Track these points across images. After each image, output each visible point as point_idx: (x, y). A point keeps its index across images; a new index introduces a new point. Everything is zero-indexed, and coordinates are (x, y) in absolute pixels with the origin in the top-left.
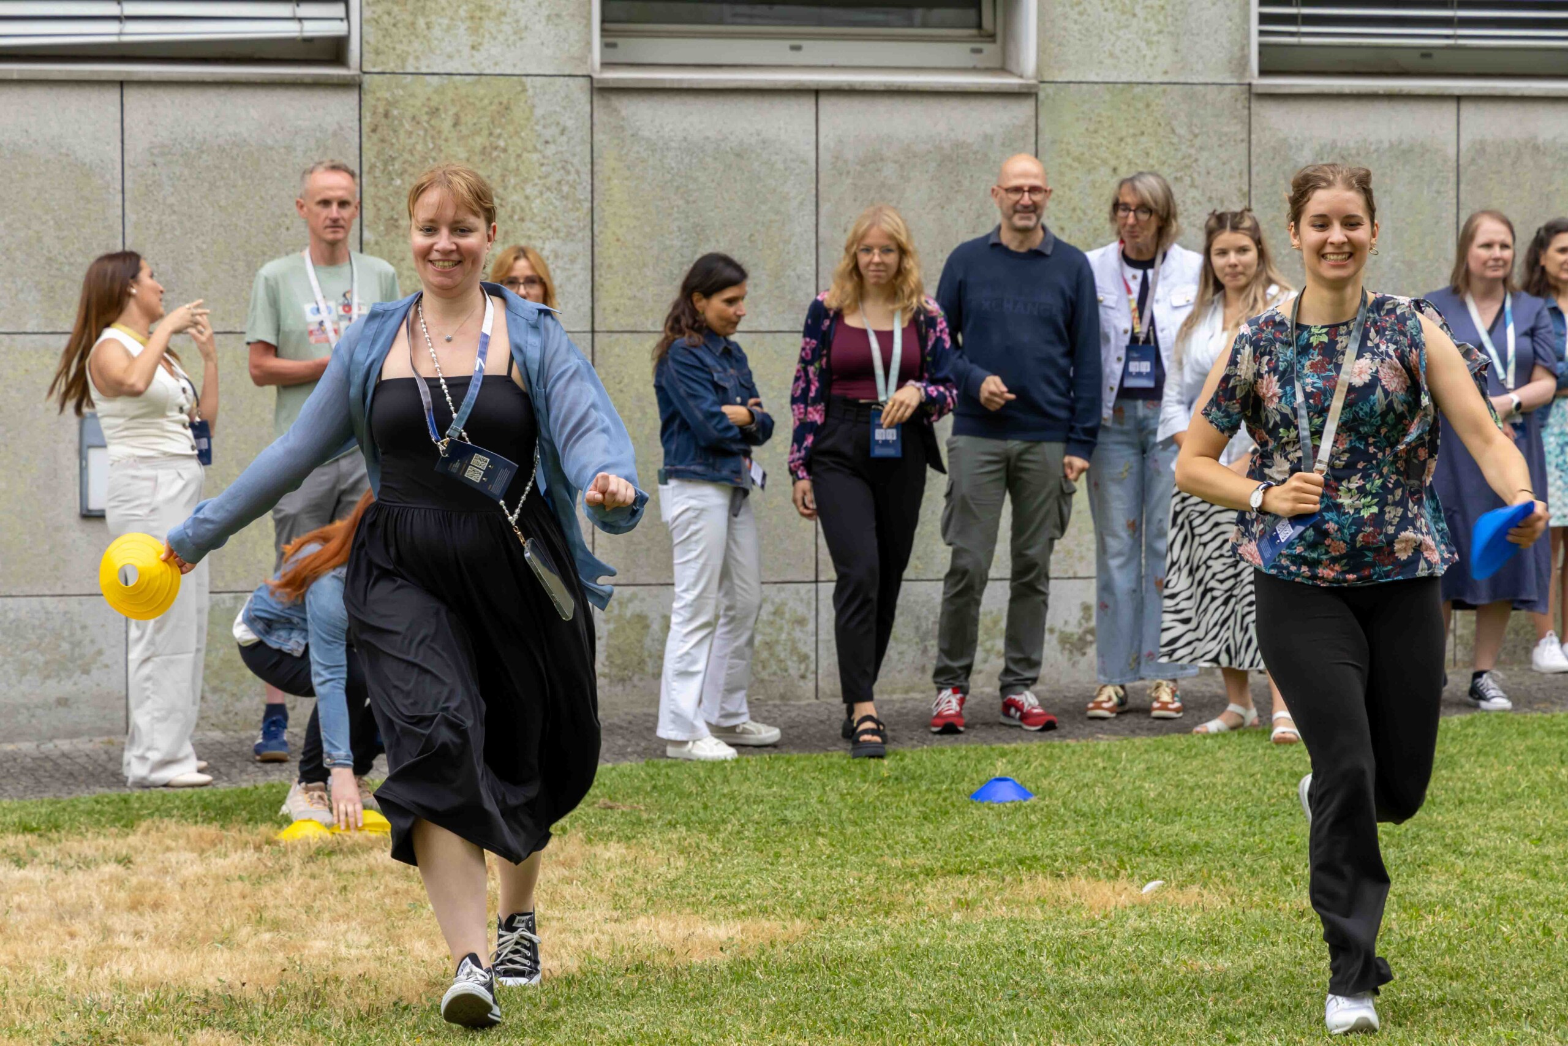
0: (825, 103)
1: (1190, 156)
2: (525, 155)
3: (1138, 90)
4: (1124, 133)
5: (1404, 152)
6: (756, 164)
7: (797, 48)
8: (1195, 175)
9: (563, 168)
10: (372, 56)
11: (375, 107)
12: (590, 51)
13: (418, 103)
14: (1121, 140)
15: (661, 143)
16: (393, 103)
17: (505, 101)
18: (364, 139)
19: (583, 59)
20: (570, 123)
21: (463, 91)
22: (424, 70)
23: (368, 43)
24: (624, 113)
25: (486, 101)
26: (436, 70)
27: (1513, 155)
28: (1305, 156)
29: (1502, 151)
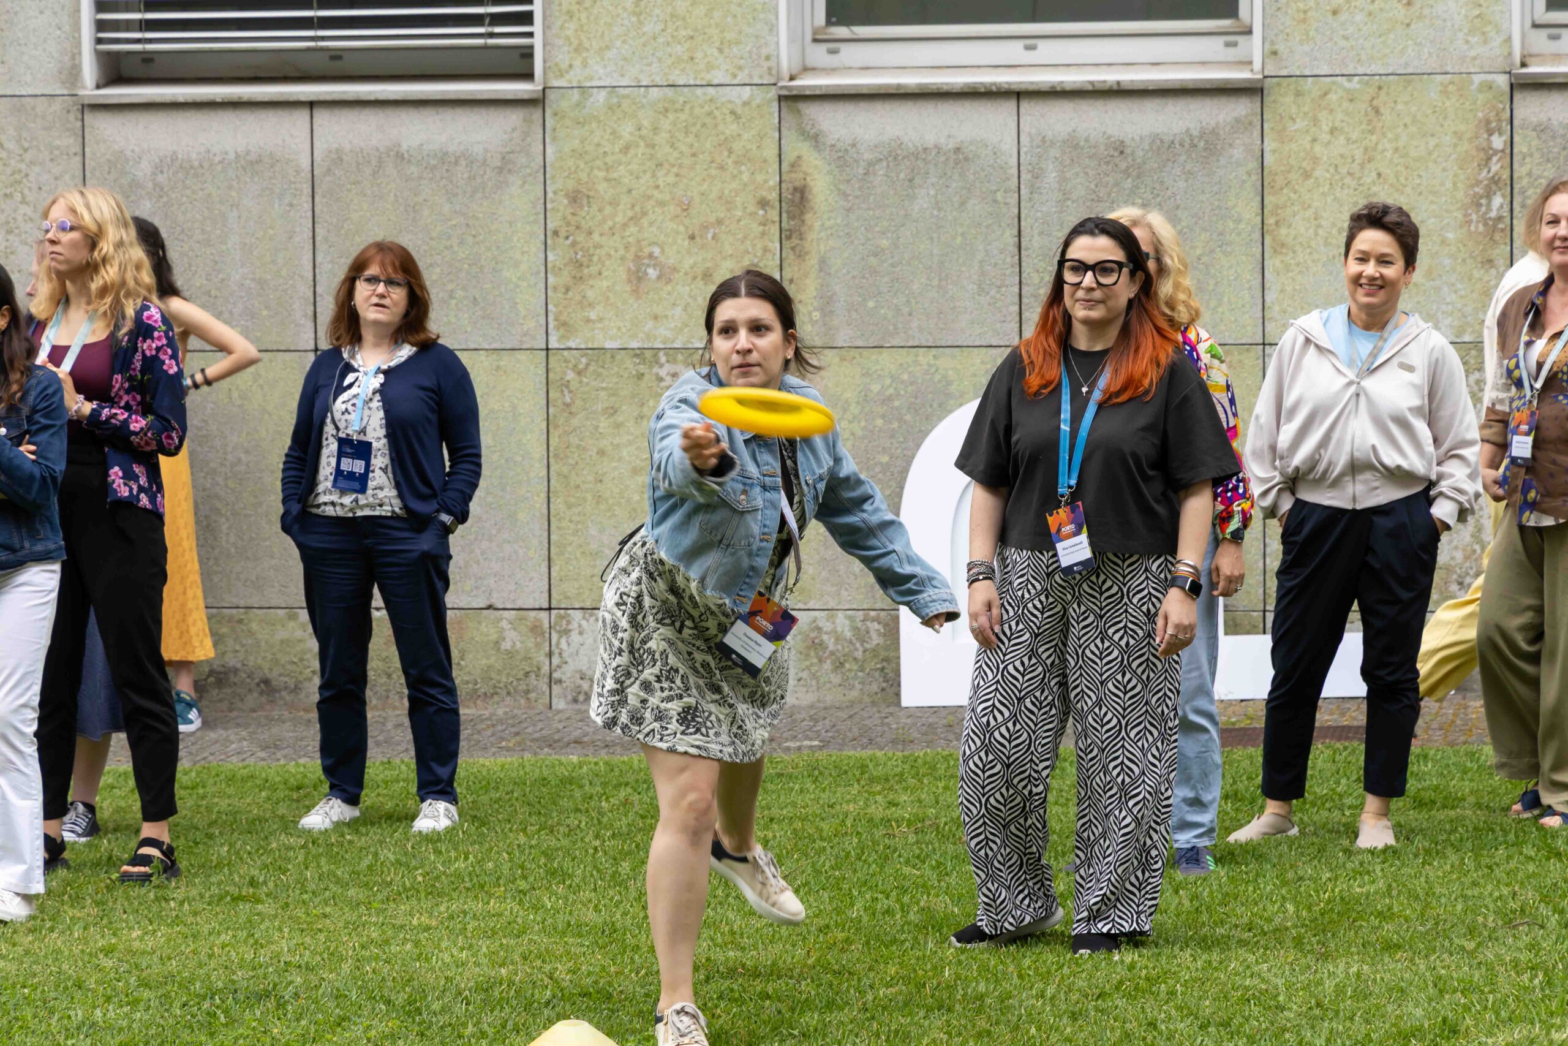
27: (374, 163)
28: (143, 171)
29: (361, 160)
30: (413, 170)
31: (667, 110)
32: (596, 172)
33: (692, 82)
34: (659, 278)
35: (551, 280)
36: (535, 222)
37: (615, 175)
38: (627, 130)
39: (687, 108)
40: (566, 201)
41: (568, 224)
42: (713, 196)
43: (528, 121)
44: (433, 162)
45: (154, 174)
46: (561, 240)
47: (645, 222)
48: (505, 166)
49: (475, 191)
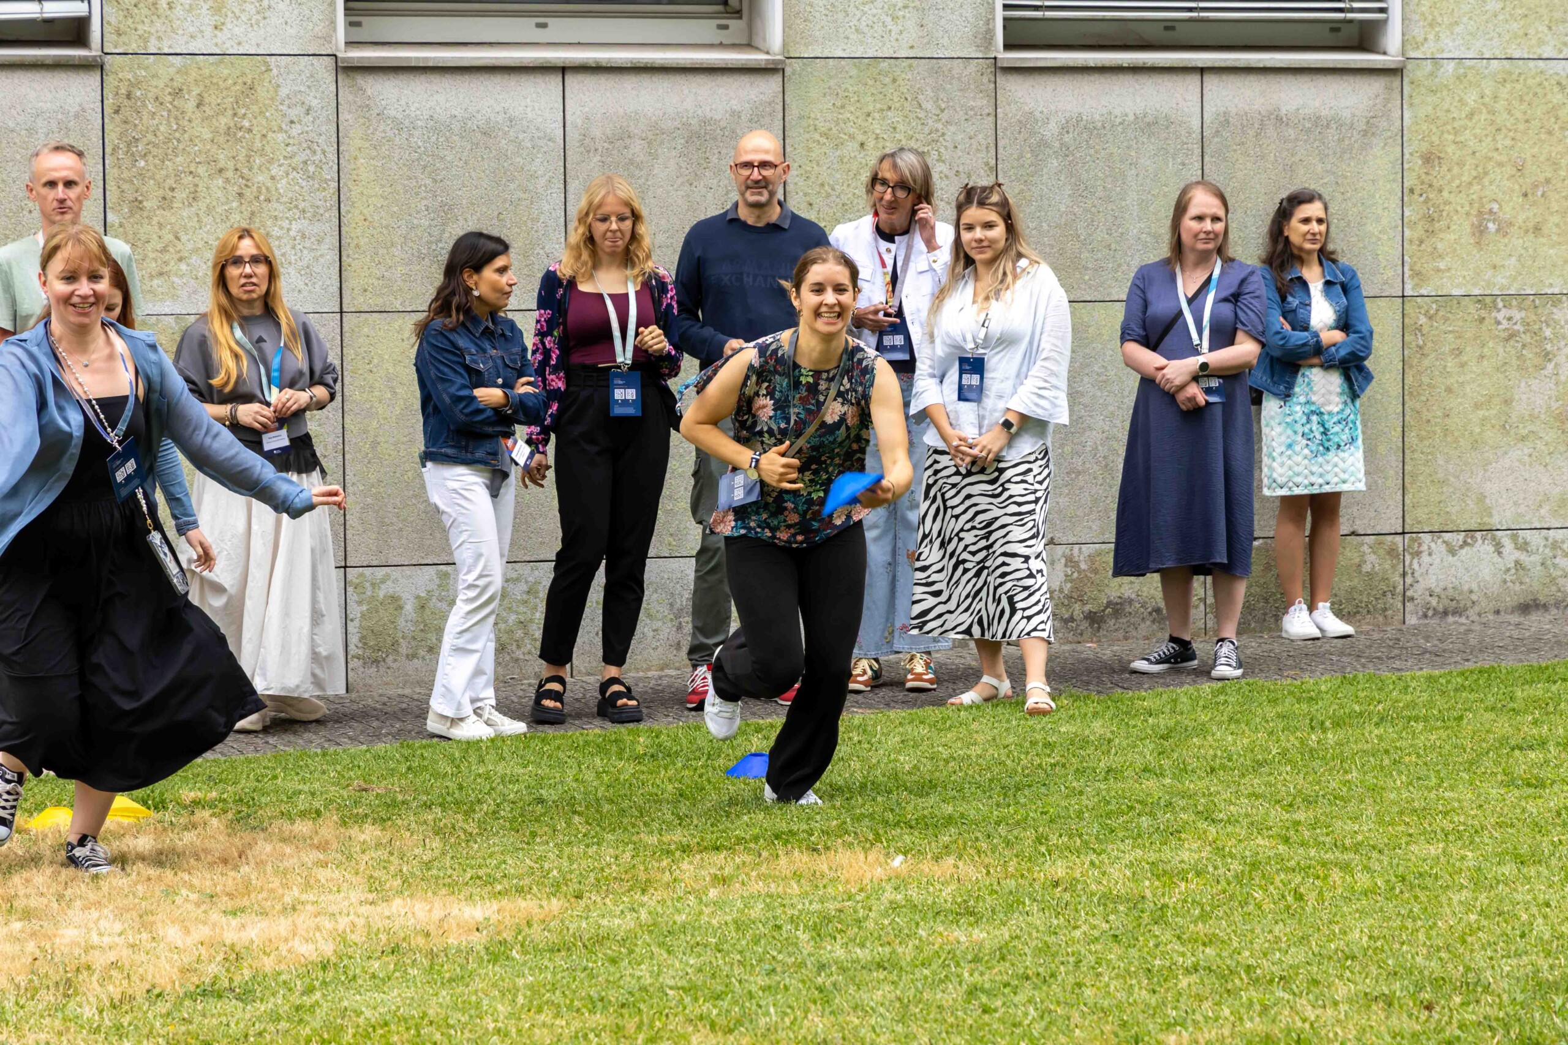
0: (570, 79)
1: (937, 130)
2: (270, 134)
3: (884, 64)
4: (871, 108)
5: (1149, 124)
6: (504, 142)
7: (544, 26)
8: (942, 150)
9: (309, 148)
10: (115, 37)
11: (118, 87)
12: (335, 30)
13: (162, 85)
14: (869, 115)
15: (407, 123)
16: (136, 84)
17: (249, 82)
18: (106, 121)
19: (328, 39)
20: (314, 103)
21: (206, 72)
22: (166, 51)
23: (109, 23)
24: (369, 92)
25: (230, 81)
26: (178, 51)
27: (1256, 126)
28: (1051, 130)
29: (1245, 122)
30: (1291, 133)
31: (1505, 81)
32: (1446, 136)
33: (1526, 56)
34: (1498, 230)
35: (1407, 233)
36: (1394, 181)
37: (1462, 139)
38: (1471, 98)
39: (1521, 79)
40: (1420, 162)
41: (1422, 183)
42: (1542, 159)
43: (1389, 89)
44: (1308, 125)
45: (1061, 134)
46: (1416, 197)
47: (1486, 181)
48: (1369, 130)
49: (1344, 152)
